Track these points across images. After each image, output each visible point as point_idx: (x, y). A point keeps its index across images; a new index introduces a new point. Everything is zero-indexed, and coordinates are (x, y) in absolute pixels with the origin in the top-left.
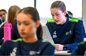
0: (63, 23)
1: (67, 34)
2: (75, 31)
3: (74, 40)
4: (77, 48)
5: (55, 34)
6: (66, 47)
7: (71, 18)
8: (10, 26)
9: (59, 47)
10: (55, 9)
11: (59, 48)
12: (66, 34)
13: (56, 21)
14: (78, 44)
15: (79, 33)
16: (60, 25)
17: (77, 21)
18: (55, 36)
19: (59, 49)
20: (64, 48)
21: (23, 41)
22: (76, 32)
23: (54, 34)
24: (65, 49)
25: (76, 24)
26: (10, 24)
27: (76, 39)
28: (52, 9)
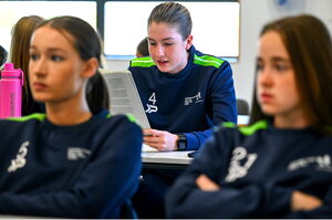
0: (177, 71)
1: (188, 101)
2: (214, 95)
3: (208, 119)
4: (211, 139)
5: (154, 101)
6: (185, 142)
7: (200, 54)
8: (20, 77)
9: (165, 139)
10: (163, 26)
11: (164, 142)
12: (187, 103)
13: (159, 62)
14: (216, 129)
15: (223, 100)
16: (167, 75)
17: (217, 64)
18: (152, 109)
19: (164, 146)
20: (178, 142)
21: (46, 120)
22: (217, 98)
23: (151, 103)
24: (183, 145)
25: (216, 74)
26: (18, 72)
27: (215, 119)
28: (154, 24)
